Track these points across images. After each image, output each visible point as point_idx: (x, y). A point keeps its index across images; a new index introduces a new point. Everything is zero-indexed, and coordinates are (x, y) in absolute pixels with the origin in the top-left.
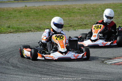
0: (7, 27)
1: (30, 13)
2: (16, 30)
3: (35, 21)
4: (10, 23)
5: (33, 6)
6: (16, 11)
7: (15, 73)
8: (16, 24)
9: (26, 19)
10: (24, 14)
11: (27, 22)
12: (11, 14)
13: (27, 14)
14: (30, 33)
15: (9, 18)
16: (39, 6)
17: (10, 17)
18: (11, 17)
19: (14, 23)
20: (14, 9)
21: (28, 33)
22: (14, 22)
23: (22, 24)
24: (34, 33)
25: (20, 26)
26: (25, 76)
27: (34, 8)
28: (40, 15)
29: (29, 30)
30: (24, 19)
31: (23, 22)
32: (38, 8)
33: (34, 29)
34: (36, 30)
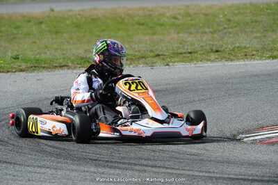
0: (11, 57)
1: (62, 25)
3: (74, 44)
5: (69, 11)
6: (29, 21)
7: (37, 163)
8: (32, 51)
9: (53, 39)
10: (47, 29)
11: (55, 46)
12: (19, 27)
13: (55, 27)
14: (65, 71)
15: (15, 38)
16: (83, 10)
17: (18, 34)
18: (19, 36)
19: (28, 49)
20: (24, 16)
21: (61, 71)
22: (25, 46)
23: (46, 50)
24: (75, 71)
25: (43, 56)
26: (61, 169)
27: (70, 13)
28: (85, 31)
29: (63, 64)
30: (49, 41)
31: (46, 47)
32: (79, 14)
33: (73, 62)
34: (78, 64)
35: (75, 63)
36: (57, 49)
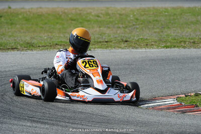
1: (16, 19)
3: (23, 32)
5: (22, 8)
9: (9, 29)
10: (5, 21)
11: (10, 34)
13: (11, 20)
14: (16, 52)
16: (32, 8)
21: (13, 52)
23: (3, 37)
24: (22, 53)
27: (22, 10)
28: (33, 24)
29: (14, 47)
31: (3, 34)
32: (29, 11)
33: (21, 45)
34: (25, 47)
35: (23, 46)
36: (11, 36)
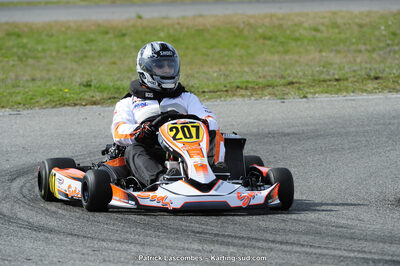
2: (110, 96)
4: (89, 71)
